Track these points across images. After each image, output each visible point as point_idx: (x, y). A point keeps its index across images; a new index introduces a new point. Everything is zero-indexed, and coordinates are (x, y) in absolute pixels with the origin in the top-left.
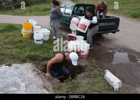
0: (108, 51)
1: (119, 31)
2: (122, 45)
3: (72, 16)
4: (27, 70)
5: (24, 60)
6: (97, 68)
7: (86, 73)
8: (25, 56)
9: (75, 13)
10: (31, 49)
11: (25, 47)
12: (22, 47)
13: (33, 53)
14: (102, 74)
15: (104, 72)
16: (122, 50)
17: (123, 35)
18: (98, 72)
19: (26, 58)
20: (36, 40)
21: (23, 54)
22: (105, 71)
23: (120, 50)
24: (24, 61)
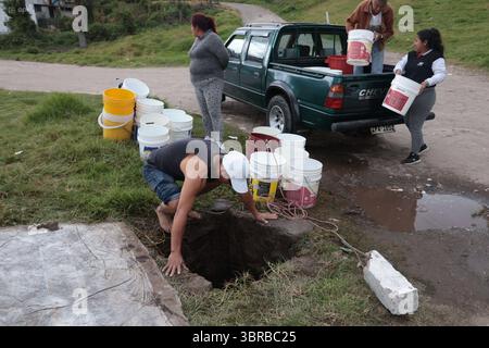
0: (389, 188)
1: (432, 117)
2: (442, 166)
3: (270, 66)
4: (105, 243)
5: (99, 212)
6: (342, 245)
7: (301, 259)
8: (104, 201)
9: (281, 55)
10: (126, 177)
11: (106, 170)
12: (99, 170)
13: (129, 192)
14: (359, 264)
15: (364, 257)
16: (440, 186)
17: (449, 131)
18: (345, 258)
19: (106, 206)
20: (146, 149)
21: (98, 194)
22: (367, 254)
23: (434, 183)
24: (100, 217)
